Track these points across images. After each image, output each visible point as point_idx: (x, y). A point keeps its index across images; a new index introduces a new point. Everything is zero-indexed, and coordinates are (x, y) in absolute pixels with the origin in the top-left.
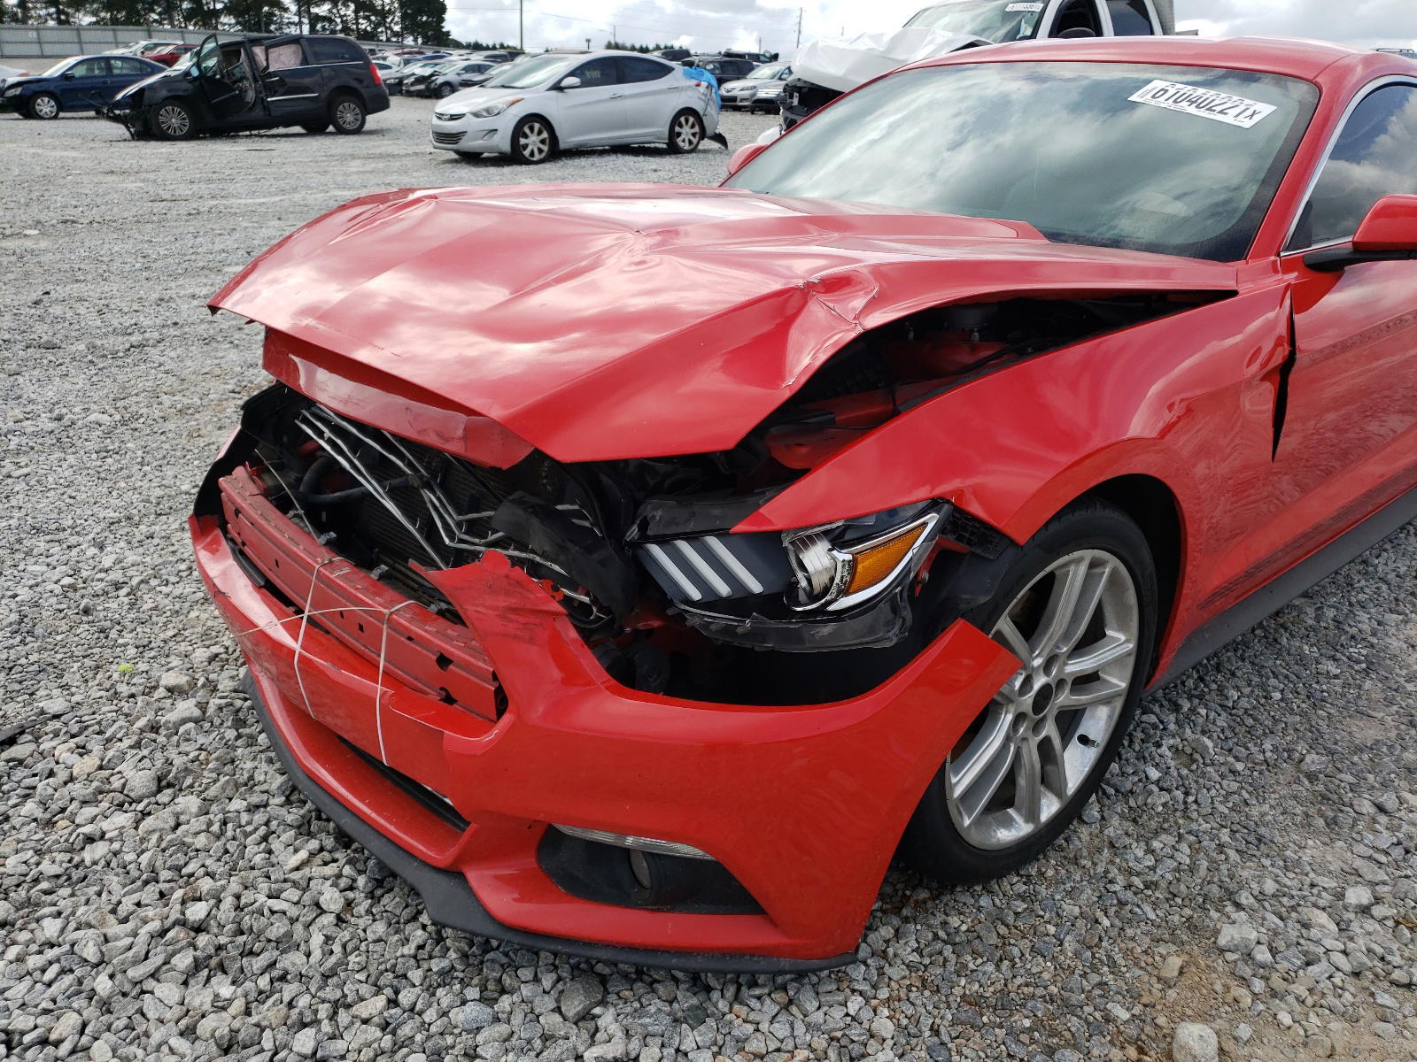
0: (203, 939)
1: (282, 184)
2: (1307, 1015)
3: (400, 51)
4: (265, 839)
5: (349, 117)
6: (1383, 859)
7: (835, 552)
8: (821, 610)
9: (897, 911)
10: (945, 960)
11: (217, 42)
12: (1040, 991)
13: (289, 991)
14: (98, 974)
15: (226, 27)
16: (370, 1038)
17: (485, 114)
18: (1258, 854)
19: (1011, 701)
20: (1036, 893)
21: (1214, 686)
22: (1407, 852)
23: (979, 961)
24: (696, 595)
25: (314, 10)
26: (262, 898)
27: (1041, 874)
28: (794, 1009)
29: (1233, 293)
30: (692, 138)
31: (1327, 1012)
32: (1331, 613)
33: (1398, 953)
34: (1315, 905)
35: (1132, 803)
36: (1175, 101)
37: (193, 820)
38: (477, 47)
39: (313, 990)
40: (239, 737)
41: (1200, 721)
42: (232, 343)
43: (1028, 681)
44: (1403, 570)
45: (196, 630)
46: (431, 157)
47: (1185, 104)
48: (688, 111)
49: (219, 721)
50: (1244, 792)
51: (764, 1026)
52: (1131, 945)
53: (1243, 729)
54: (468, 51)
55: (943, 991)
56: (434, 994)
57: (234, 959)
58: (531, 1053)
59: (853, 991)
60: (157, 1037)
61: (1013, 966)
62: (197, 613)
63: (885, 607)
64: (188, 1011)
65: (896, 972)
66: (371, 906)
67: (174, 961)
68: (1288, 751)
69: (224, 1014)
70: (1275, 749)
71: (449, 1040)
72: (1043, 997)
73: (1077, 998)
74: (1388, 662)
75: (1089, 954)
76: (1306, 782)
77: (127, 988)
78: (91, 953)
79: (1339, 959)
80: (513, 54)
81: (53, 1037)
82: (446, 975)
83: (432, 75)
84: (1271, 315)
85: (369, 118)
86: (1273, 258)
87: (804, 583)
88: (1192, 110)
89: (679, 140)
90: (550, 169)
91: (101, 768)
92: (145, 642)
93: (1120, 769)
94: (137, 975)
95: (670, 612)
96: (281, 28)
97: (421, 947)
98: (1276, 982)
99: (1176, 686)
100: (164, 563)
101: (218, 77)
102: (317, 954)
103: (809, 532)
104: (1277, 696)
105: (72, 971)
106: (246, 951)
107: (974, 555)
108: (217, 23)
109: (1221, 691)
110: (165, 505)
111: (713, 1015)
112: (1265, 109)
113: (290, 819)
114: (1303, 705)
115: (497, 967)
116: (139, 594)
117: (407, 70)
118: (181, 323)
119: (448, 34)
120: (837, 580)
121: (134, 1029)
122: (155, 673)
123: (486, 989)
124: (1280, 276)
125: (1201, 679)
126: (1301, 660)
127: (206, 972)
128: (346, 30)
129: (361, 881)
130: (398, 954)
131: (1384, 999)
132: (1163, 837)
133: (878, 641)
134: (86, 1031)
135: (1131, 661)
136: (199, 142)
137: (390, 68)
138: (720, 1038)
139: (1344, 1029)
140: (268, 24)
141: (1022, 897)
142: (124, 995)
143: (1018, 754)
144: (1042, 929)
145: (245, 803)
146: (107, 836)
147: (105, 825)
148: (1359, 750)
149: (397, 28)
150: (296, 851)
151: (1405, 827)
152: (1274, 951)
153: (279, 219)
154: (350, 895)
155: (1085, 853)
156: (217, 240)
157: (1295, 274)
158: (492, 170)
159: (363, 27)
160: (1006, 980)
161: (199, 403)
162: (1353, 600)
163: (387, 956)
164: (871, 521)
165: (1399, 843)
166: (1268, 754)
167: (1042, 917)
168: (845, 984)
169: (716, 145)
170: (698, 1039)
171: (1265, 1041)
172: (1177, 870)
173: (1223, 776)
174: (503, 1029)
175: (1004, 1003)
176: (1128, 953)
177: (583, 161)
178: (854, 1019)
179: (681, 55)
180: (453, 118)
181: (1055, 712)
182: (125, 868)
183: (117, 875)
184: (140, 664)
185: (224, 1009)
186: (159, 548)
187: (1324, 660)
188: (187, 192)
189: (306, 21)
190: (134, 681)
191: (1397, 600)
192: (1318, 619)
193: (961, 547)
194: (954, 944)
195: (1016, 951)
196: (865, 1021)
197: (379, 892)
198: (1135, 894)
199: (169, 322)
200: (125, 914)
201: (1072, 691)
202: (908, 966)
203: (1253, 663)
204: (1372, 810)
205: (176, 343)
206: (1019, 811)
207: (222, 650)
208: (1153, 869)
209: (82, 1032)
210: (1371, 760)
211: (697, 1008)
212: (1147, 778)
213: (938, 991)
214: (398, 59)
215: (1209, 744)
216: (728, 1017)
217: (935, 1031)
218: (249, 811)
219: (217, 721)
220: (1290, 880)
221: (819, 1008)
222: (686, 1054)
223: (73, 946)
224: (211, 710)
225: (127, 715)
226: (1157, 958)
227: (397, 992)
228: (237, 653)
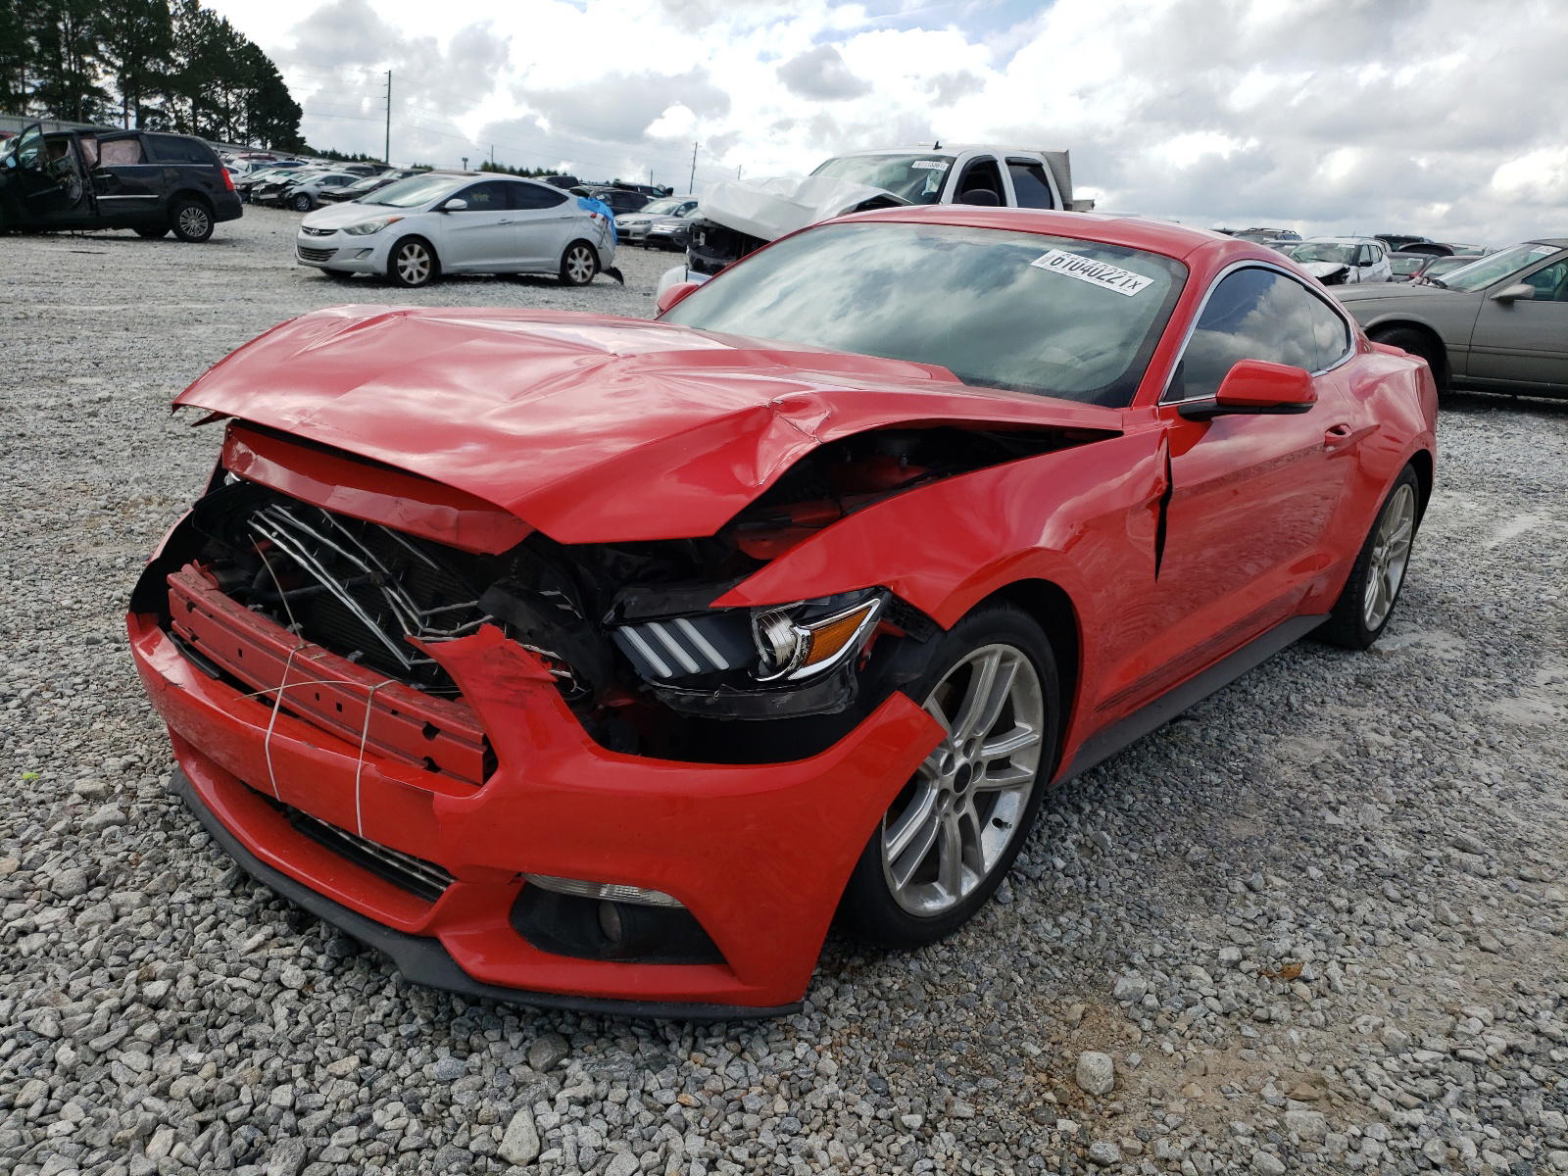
0: (162, 1015)
1: (122, 292)
2: (1186, 1045)
3: (247, 155)
4: (214, 926)
5: (194, 223)
6: (1250, 926)
7: (796, 628)
8: (782, 680)
9: (836, 975)
10: (880, 1013)
11: (40, 130)
12: (964, 1035)
13: (258, 1057)
14: (57, 1047)
15: (36, 113)
16: (347, 1091)
17: (359, 231)
18: (1150, 926)
19: (937, 777)
20: (959, 959)
21: (1113, 793)
22: (1270, 921)
23: (911, 1012)
24: (666, 672)
25: (144, 102)
26: (220, 978)
27: (963, 944)
28: (747, 1055)
29: (1119, 434)
30: (585, 271)
31: (1202, 1042)
32: (1215, 733)
33: (1260, 997)
34: (1195, 963)
35: (1041, 887)
36: (1071, 269)
37: (135, 911)
38: (334, 157)
39: (284, 1054)
40: (168, 839)
41: (1100, 820)
42: (95, 458)
43: (950, 760)
44: (1276, 698)
45: (104, 741)
46: (294, 273)
47: (1079, 272)
48: (582, 243)
49: (145, 824)
50: (1138, 878)
51: (721, 1070)
52: (1041, 997)
53: (1136, 827)
54: (327, 161)
55: (879, 1037)
56: (404, 1055)
57: (199, 1030)
58: (504, 1099)
59: (799, 1040)
60: (129, 1097)
61: (940, 1017)
62: (101, 725)
63: (836, 678)
64: (157, 1077)
65: (836, 1023)
66: (333, 982)
67: (138, 1032)
68: (1176, 845)
69: (195, 1077)
70: (1165, 843)
71: (424, 1091)
72: (967, 1040)
73: (997, 1039)
74: (1261, 773)
75: (1005, 1005)
76: (1190, 869)
77: (90, 1058)
78: (48, 1027)
79: (1212, 1002)
80: (380, 167)
81: (19, 1102)
82: (415, 1039)
83: (286, 184)
84: (1150, 458)
85: (217, 226)
86: (1152, 407)
87: (766, 658)
88: (1085, 277)
89: (572, 272)
90: (430, 294)
91: (20, 868)
92: (47, 751)
93: (1030, 859)
94: (102, 1045)
95: (642, 689)
96: (103, 119)
97: (386, 1016)
98: (1162, 1020)
99: (1078, 793)
100: (54, 676)
101: (39, 169)
102: (282, 1025)
103: (774, 611)
104: (1167, 800)
105: (28, 1046)
106: (209, 1024)
107: (908, 638)
108: (25, 107)
109: (1118, 796)
110: (46, 620)
111: (673, 1062)
112: (1145, 281)
113: (237, 909)
114: (1190, 809)
115: (464, 1029)
116: (32, 706)
117: (256, 176)
118: (29, 434)
119: (303, 140)
120: (797, 652)
121: (102, 1093)
122: (65, 781)
123: (455, 1049)
124: (1159, 422)
125: (1101, 786)
126: (1188, 771)
127: (171, 1042)
128: (180, 126)
129: (321, 960)
130: (366, 1021)
131: (1249, 1031)
132: (1068, 913)
133: (828, 708)
134: (53, 1096)
135: (1038, 750)
136: (11, 240)
137: (237, 172)
138: (680, 1079)
139: (1215, 1054)
140: (86, 114)
141: (945, 962)
142: (89, 1064)
143: (942, 829)
144: (965, 986)
145: (190, 895)
146: (42, 929)
147: (37, 919)
148: (1235, 843)
149: (242, 129)
150: (250, 936)
151: (1269, 902)
152: (1160, 999)
153: (127, 329)
154: (312, 973)
155: (1001, 926)
156: (56, 347)
157: (1172, 421)
158: (366, 292)
159: (202, 125)
160: (934, 1027)
161: (67, 518)
162: (1234, 722)
163: (354, 1024)
164: (826, 602)
165: (1264, 914)
166: (1159, 848)
167: (965, 977)
168: (792, 1034)
169: (610, 280)
170: (661, 1080)
171: (1152, 1065)
172: (1081, 939)
173: (1120, 865)
174: (477, 1080)
175: (933, 1044)
176: (1039, 1004)
177: (468, 288)
178: (800, 1062)
179: (568, 182)
180: (322, 233)
181: (973, 793)
182: (67, 956)
183: (59, 962)
184: (45, 773)
185: (195, 1072)
186: (47, 661)
187: (1208, 772)
188: (7, 294)
189: (133, 113)
190: (42, 788)
191: (1270, 723)
192: (1203, 737)
193: (897, 631)
194: (888, 1000)
195: (942, 1004)
196: (811, 1063)
197: (339, 970)
198: (1045, 959)
199: (14, 433)
200: (78, 994)
201: (988, 775)
202: (847, 1019)
203: (1146, 774)
204: (1243, 889)
205: (26, 454)
206: (942, 884)
207: (137, 759)
208: (1060, 939)
209: (49, 1097)
210: (1244, 851)
211: (658, 1057)
212: (1054, 867)
213: (875, 1037)
214: (245, 163)
215: (1109, 838)
216: (687, 1064)
217: (874, 1068)
218: (193, 902)
219: (142, 825)
220: (1175, 946)
221: (769, 1054)
222: (651, 1094)
223: (26, 1023)
224: (134, 814)
225: (39, 820)
226: (1064, 1007)
227: (369, 1053)
228: (154, 762)
